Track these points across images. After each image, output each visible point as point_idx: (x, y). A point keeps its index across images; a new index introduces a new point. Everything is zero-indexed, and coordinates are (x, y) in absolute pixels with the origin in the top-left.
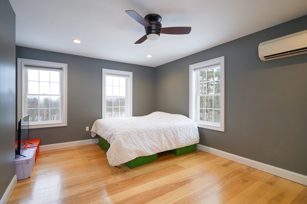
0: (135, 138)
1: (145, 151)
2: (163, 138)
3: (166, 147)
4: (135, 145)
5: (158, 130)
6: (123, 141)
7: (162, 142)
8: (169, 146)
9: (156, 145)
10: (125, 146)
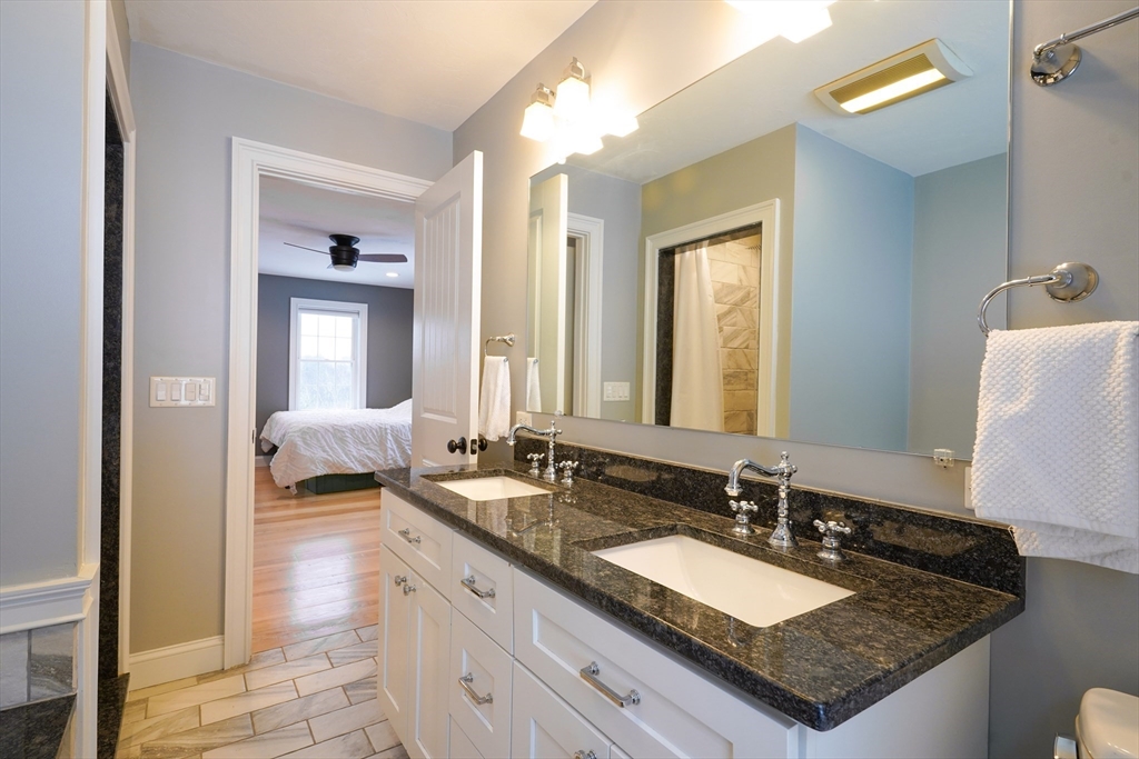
0: (326, 441)
1: (345, 463)
2: (390, 444)
3: (395, 462)
4: (325, 451)
5: (380, 428)
6: (300, 443)
7: (386, 451)
8: (404, 461)
9: (371, 455)
10: (303, 450)
